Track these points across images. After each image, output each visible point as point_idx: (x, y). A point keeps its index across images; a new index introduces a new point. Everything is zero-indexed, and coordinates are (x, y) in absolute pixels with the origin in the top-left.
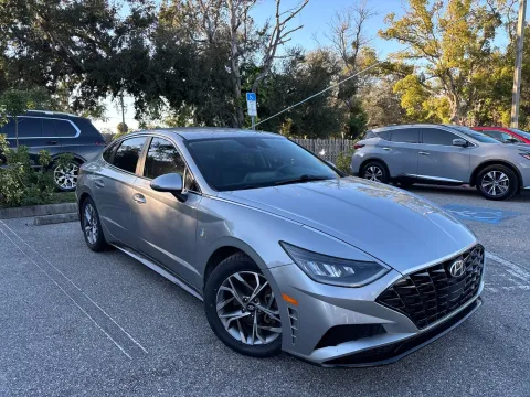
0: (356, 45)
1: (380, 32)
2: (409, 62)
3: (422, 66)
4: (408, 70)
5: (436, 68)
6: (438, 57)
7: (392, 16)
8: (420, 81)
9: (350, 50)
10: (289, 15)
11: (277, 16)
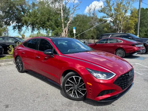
0: (93, 14)
1: (98, 11)
2: (105, 19)
6: (113, 18)
7: (101, 6)
9: (92, 15)
10: (77, 5)
11: (74, 6)
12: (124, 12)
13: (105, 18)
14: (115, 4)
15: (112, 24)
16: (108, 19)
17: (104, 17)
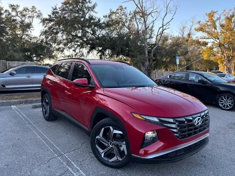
1: (195, 29)
2: (205, 40)
3: (210, 42)
4: (206, 44)
5: (217, 43)
6: (218, 39)
7: (199, 22)
8: (211, 48)
9: (186, 37)
14: (223, 18)
17: (202, 38)
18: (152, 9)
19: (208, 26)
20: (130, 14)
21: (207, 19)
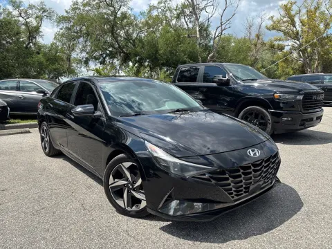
0: (258, 36)
1: (266, 27)
2: (281, 43)
4: (281, 48)
5: (297, 45)
6: (298, 40)
7: (272, 17)
12: (322, 26)
13: (279, 40)
14: (304, 11)
15: (295, 55)
16: (286, 43)
17: (276, 40)
18: (206, 2)
19: (284, 22)
20: (176, 10)
21: (283, 13)
